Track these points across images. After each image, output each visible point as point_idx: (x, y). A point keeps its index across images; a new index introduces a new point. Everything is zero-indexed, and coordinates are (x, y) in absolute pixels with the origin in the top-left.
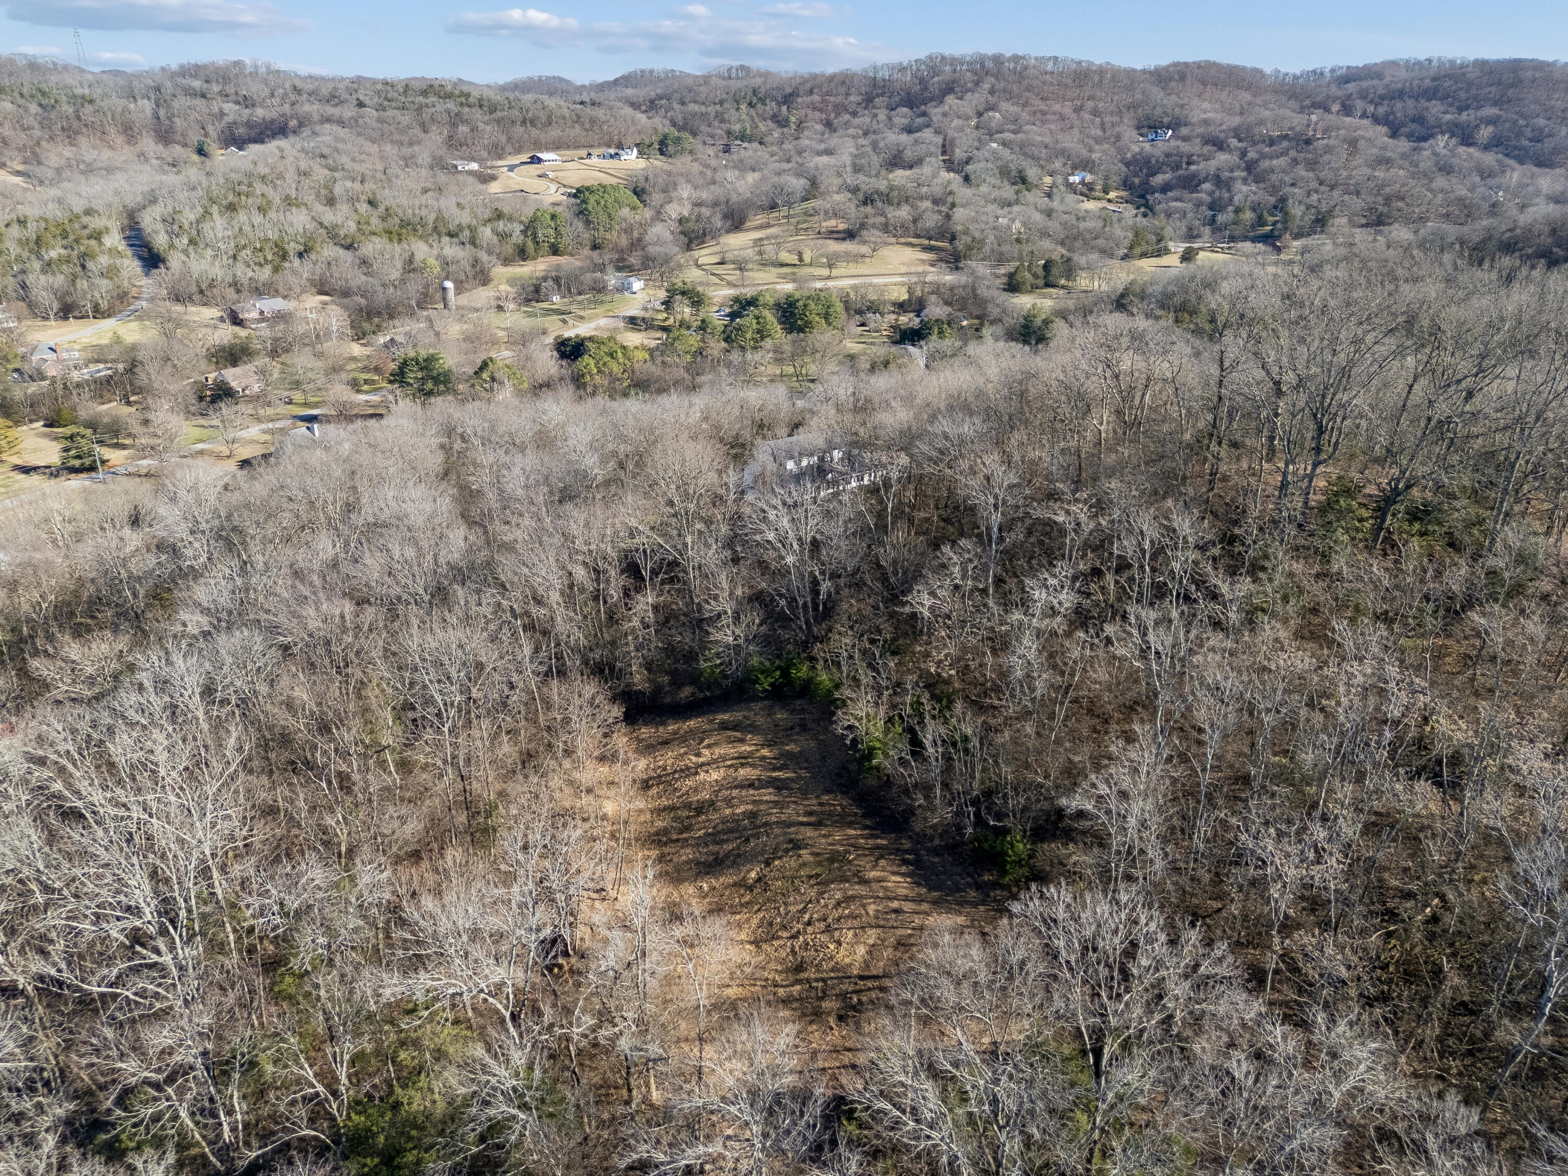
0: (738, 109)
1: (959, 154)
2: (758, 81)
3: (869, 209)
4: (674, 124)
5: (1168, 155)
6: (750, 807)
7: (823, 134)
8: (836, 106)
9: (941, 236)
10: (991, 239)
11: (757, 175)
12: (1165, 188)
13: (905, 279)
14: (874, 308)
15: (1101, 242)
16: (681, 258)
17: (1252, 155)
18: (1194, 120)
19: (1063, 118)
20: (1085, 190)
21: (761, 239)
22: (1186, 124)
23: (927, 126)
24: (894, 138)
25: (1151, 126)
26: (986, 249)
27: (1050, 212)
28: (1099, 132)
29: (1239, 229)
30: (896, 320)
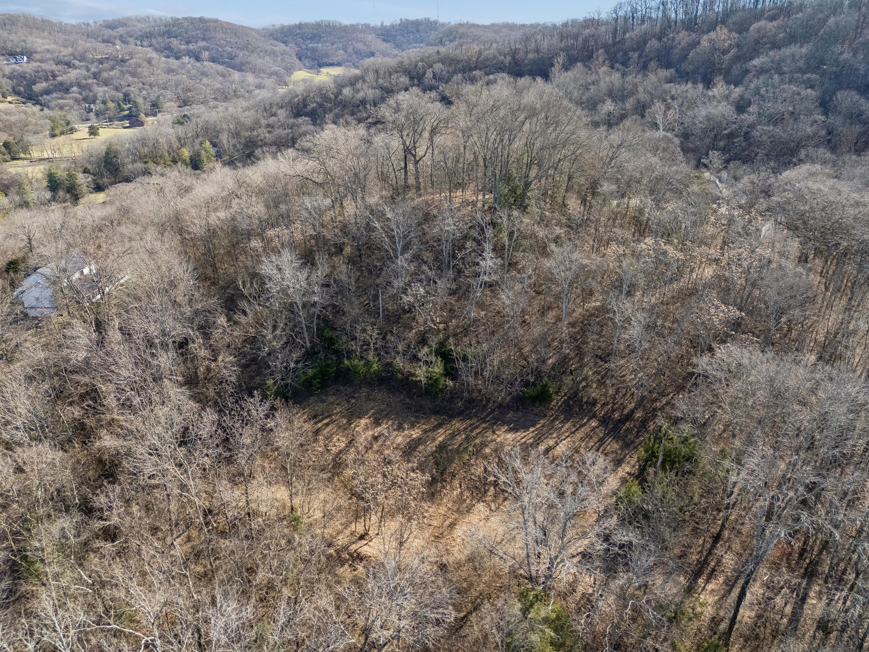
5: (36, 72)
18: (39, 50)
22: (36, 52)
25: (10, 54)
29: (111, 114)
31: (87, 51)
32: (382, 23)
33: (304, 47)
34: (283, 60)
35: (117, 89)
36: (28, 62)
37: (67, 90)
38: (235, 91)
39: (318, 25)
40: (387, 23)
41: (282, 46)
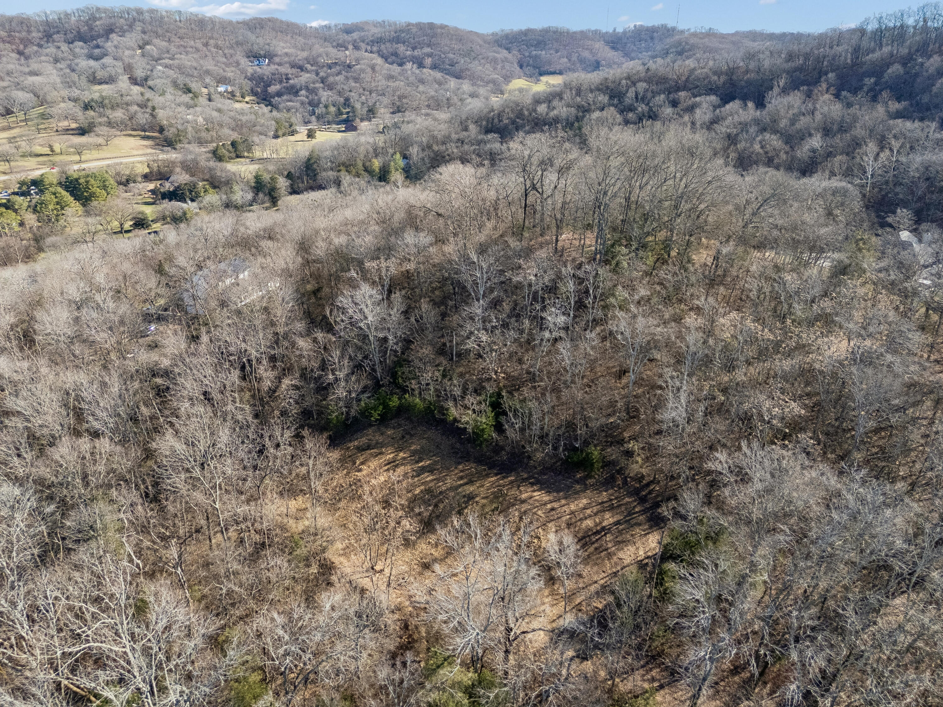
1: (139, 73)
3: (92, 113)
5: (273, 74)
6: (422, 487)
7: (19, 59)
8: (22, 40)
9: (152, 129)
10: (190, 129)
12: (279, 94)
13: (142, 159)
14: (130, 180)
15: (258, 128)
17: (322, 74)
18: (279, 53)
19: (198, 50)
20: (229, 96)
21: (13, 137)
22: (276, 55)
23: (106, 55)
24: (84, 64)
25: (255, 56)
26: (190, 136)
27: (219, 110)
28: (224, 60)
29: (330, 118)
30: (151, 186)
31: (319, 55)
32: (615, 30)
33: (527, 54)
34: (503, 67)
35: (340, 93)
36: (268, 65)
37: (296, 93)
38: (448, 99)
39: (546, 31)
40: (620, 30)
41: (505, 53)
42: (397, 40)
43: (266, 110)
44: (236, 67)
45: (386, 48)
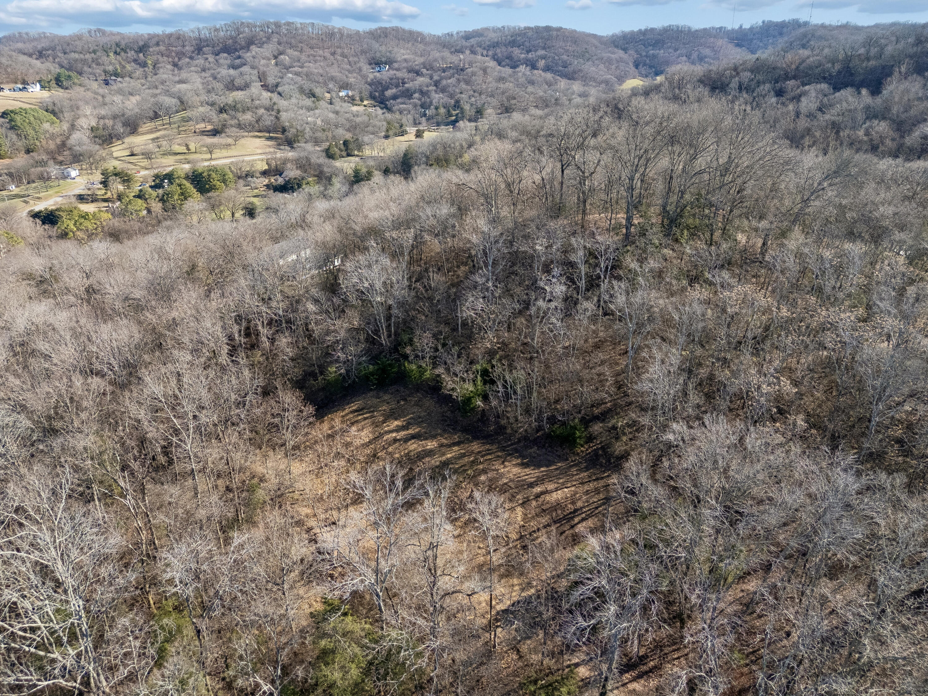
0: (108, 56)
1: (271, 80)
2: (117, 39)
3: (225, 116)
4: (62, 66)
5: (391, 79)
7: (173, 71)
8: (177, 54)
9: (276, 130)
10: (308, 129)
11: (138, 97)
12: (395, 97)
13: (263, 157)
14: (249, 175)
15: (370, 128)
16: (103, 153)
17: (436, 78)
18: (399, 59)
19: (325, 58)
20: (350, 100)
21: (157, 138)
22: (396, 62)
23: (245, 65)
24: (225, 72)
25: (376, 63)
26: (307, 136)
27: (337, 113)
28: (348, 67)
29: (440, 119)
30: (266, 181)
31: (436, 60)
32: (741, 27)
33: (644, 54)
34: (617, 68)
35: (451, 96)
36: (388, 70)
37: (410, 96)
38: (556, 100)
39: (666, 30)
40: (747, 26)
41: (621, 53)
42: (513, 43)
43: (380, 111)
44: (358, 73)
45: (500, 51)
